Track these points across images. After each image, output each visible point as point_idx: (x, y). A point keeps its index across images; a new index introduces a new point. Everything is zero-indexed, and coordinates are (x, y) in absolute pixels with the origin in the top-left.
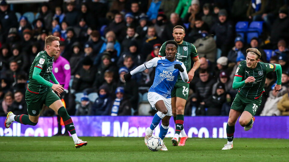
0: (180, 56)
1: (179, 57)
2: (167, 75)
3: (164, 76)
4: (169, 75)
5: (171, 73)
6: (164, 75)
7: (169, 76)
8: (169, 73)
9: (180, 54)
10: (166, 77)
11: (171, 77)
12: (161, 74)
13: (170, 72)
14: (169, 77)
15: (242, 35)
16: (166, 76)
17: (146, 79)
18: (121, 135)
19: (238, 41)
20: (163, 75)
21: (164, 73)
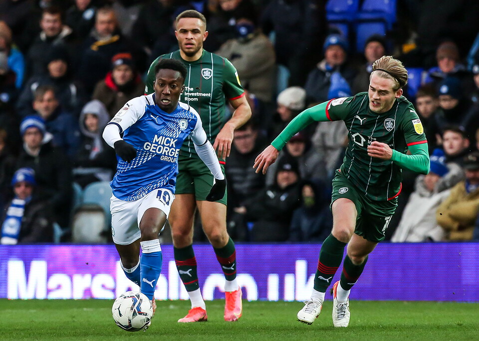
0: (193, 94)
1: (191, 97)
2: (164, 146)
3: (155, 150)
4: (168, 146)
5: (173, 143)
6: (156, 147)
7: (167, 149)
8: (168, 142)
9: (192, 89)
10: (159, 151)
11: (172, 151)
12: (148, 145)
13: (171, 138)
14: (167, 152)
15: (342, 29)
16: (160, 148)
17: (93, 148)
18: (27, 295)
19: (331, 45)
20: (152, 148)
21: (156, 143)
